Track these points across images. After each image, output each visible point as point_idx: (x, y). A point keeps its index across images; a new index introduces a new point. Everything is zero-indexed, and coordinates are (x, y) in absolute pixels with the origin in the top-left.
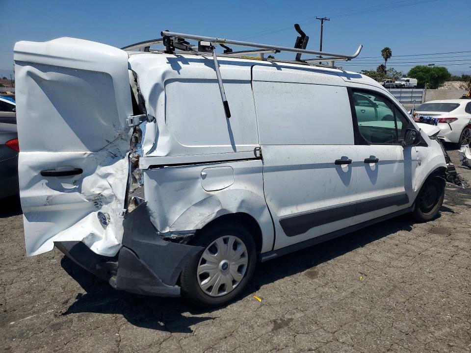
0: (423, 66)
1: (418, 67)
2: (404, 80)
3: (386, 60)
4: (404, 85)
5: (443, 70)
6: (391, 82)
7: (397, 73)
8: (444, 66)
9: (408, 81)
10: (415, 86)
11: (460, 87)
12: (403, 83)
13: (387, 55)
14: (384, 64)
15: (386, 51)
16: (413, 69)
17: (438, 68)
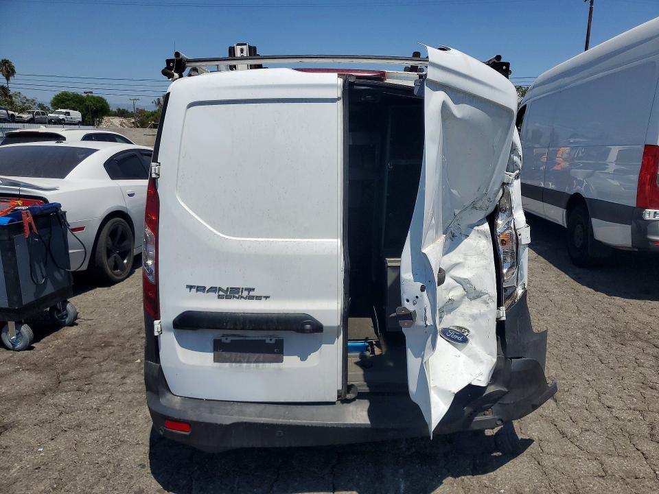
0: (73, 93)
1: (65, 94)
2: (61, 113)
3: (8, 79)
4: (63, 119)
5: (101, 101)
6: (43, 114)
7: (27, 100)
8: (100, 95)
9: (68, 114)
10: (79, 122)
11: (121, 125)
12: (61, 117)
13: (8, 72)
14: (5, 85)
15: (4, 65)
16: (58, 96)
17: (94, 98)
